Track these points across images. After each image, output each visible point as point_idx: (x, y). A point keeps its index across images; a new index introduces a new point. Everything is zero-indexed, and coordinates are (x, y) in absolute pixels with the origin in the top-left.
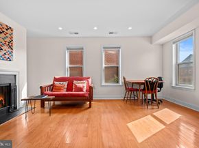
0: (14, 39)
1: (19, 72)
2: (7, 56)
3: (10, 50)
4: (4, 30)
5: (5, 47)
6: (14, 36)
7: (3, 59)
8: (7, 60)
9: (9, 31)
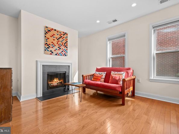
0: (68, 41)
1: (71, 64)
2: (64, 53)
3: (66, 49)
4: (62, 36)
5: (62, 47)
6: (68, 38)
7: (61, 55)
8: (63, 55)
9: (65, 36)
